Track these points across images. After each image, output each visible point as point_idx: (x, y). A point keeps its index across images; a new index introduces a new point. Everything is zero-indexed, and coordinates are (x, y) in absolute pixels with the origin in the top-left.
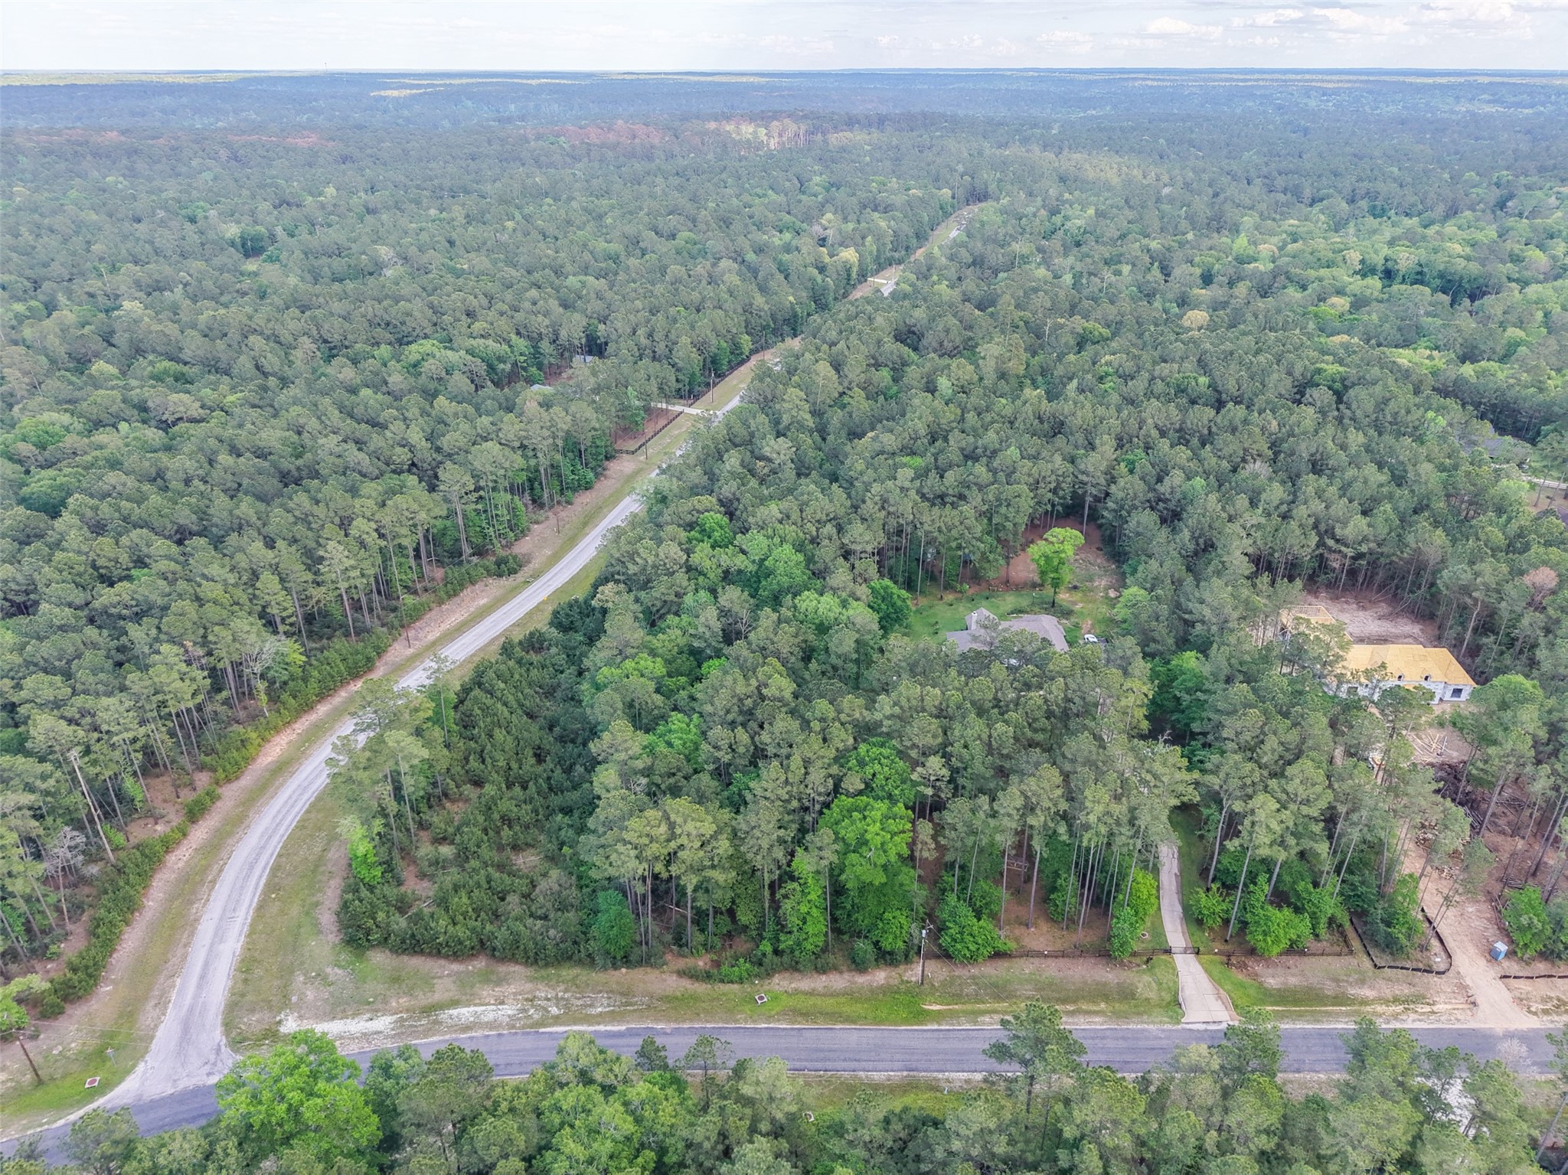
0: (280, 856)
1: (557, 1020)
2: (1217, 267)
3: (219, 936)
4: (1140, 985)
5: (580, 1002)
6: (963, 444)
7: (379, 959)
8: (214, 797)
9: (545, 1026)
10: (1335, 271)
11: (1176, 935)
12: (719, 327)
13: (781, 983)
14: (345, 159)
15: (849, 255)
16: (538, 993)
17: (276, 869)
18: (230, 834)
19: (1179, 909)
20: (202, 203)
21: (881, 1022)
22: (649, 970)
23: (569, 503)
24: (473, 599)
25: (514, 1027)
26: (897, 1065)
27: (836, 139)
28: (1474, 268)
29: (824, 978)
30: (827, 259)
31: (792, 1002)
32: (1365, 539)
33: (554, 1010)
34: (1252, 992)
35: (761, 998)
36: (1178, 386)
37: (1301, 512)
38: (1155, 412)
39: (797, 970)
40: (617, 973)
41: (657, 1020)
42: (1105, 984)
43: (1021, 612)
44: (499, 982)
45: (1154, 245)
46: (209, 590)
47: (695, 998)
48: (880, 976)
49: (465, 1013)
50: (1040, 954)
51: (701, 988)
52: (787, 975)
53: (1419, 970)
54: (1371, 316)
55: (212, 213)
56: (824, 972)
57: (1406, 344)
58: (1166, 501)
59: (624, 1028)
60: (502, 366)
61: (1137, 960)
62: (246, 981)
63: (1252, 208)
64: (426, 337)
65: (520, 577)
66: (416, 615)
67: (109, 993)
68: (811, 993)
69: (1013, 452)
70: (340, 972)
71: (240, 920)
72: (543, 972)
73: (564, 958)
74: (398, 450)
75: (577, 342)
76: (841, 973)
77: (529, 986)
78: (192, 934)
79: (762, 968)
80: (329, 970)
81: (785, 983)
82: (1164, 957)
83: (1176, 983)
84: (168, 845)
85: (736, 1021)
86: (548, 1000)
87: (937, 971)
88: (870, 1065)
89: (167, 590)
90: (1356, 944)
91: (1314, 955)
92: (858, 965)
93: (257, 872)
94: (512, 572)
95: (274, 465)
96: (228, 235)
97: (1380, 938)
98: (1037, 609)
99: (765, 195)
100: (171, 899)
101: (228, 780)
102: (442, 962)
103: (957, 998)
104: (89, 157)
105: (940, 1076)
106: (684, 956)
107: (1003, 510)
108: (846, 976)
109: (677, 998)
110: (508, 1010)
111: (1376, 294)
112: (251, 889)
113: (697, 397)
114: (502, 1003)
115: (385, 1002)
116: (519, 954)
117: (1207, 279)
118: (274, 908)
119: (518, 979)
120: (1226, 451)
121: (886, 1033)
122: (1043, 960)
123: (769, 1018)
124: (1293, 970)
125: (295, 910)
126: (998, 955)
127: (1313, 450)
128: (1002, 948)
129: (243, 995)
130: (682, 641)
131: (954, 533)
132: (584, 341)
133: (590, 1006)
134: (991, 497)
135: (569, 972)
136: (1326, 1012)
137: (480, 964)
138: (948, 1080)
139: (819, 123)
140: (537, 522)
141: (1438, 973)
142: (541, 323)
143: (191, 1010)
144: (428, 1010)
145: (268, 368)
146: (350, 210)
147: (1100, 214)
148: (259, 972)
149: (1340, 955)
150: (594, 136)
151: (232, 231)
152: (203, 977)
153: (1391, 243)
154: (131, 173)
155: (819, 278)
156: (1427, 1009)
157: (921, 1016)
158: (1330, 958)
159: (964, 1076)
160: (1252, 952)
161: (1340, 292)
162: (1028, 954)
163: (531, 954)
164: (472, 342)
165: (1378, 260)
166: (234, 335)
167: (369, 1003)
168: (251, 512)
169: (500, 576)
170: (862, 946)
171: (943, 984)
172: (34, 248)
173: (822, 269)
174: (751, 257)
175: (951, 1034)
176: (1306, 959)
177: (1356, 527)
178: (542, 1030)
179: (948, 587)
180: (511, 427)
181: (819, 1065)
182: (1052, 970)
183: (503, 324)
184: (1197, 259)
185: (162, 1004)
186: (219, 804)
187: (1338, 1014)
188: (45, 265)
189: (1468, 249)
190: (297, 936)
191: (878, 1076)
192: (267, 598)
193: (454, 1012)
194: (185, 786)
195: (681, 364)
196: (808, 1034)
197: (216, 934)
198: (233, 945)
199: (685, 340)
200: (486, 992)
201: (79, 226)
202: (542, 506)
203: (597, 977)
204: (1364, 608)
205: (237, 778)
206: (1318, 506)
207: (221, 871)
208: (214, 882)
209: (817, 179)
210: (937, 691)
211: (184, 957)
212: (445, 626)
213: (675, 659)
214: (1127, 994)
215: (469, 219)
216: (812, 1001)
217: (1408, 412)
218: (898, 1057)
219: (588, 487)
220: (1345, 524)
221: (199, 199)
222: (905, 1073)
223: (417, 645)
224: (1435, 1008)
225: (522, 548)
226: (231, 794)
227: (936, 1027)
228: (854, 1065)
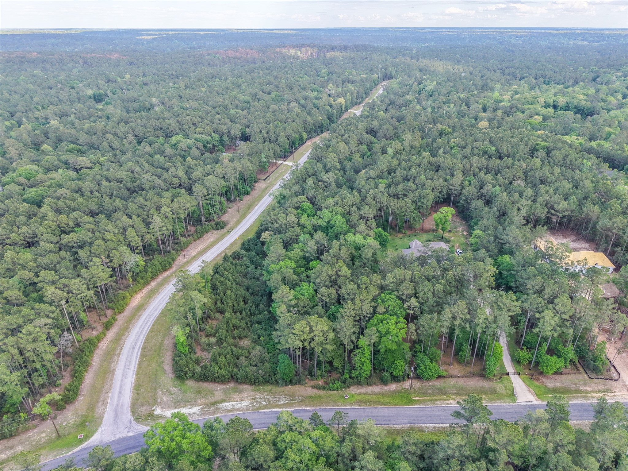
0: (145, 343)
1: (266, 407)
2: (488, 104)
3: (124, 375)
4: (498, 388)
5: (274, 400)
6: (402, 174)
7: (191, 383)
8: (115, 320)
9: (261, 409)
10: (535, 106)
11: (509, 368)
12: (295, 129)
13: (354, 390)
14: (131, 64)
15: (341, 100)
16: (256, 396)
17: (144, 348)
18: (123, 335)
19: (509, 357)
20: (76, 81)
21: (396, 405)
22: (300, 386)
23: (241, 200)
24: (208, 239)
25: (249, 410)
26: (405, 422)
27: (329, 55)
28: (589, 104)
29: (371, 388)
30: (333, 102)
31: (359, 397)
32: (566, 210)
33: (264, 403)
34: (543, 389)
35: (347, 396)
36: (483, 151)
37: (540, 199)
38: (477, 162)
39: (361, 385)
40: (287, 387)
41: (306, 406)
42: (484, 388)
43: (429, 241)
44: (241, 392)
45: (462, 96)
46: (108, 236)
47: (320, 397)
48: (393, 387)
49: (228, 405)
50: (456, 376)
51: (321, 393)
52: (356, 387)
53: (607, 379)
54: (552, 123)
55: (81, 85)
56: (371, 386)
57: (567, 134)
58: (485, 196)
59: (293, 409)
60: (209, 145)
61: (495, 378)
62: (138, 394)
63: (498, 81)
64: (177, 134)
65: (225, 230)
66: (187, 245)
67: (82, 400)
68: (367, 394)
69: (423, 177)
70: (176, 389)
71: (132, 369)
72: (257, 388)
73: (266, 382)
74: (174, 179)
75: (238, 136)
76: (377, 385)
77: (252, 393)
78: (113, 376)
79: (345, 384)
80: (171, 389)
81: (355, 390)
82: (506, 376)
83: (512, 386)
84: (99, 339)
85: (338, 406)
86: (261, 399)
87: (417, 384)
88: (394, 422)
89: (91, 236)
90: (581, 369)
91: (565, 374)
92: (384, 382)
93: (136, 350)
94: (222, 228)
95: (124, 185)
96: (88, 94)
97: (591, 367)
98: (436, 240)
99: (303, 77)
100: (102, 361)
101: (120, 313)
102: (216, 384)
103: (425, 394)
104: (26, 63)
105: (423, 425)
106: (313, 380)
107: (422, 200)
108: (380, 386)
109: (312, 397)
110: (246, 403)
111: (552, 114)
112: (135, 357)
113: (287, 158)
114: (243, 400)
115: (196, 401)
116: (248, 381)
117: (485, 110)
118: (145, 364)
119: (248, 391)
120: (507, 176)
121: (399, 409)
122: (458, 379)
123: (351, 404)
124: (558, 380)
125: (154, 365)
126: (440, 377)
127: (541, 175)
128: (442, 374)
129: (137, 400)
130: (301, 254)
131: (403, 209)
132: (240, 135)
133: (279, 401)
134: (417, 195)
135: (268, 387)
136: (573, 397)
137: (232, 385)
138: (426, 427)
139: (322, 49)
140: (229, 208)
141: (615, 380)
142: (223, 128)
143: (117, 406)
144: (214, 404)
145: (114, 147)
146: (137, 84)
147: (439, 84)
148: (143, 390)
149: (575, 374)
150: (231, 54)
151: (90, 92)
152: (120, 393)
153: (555, 95)
154: (44, 69)
155: (330, 110)
156: (612, 394)
157: (412, 402)
158: (572, 375)
159: (433, 425)
160: (541, 373)
161: (538, 114)
162: (451, 376)
163: (253, 381)
164: (196, 136)
165: (551, 101)
166: (99, 133)
167: (189, 402)
168: (120, 204)
169: (217, 229)
170: (386, 374)
171: (419, 389)
172: (9, 99)
173: (331, 106)
174: (302, 101)
175: (426, 409)
176: (562, 376)
177: (563, 205)
178: (260, 411)
179: (399, 231)
180: (219, 169)
182: (462, 382)
183: (209, 129)
184: (480, 101)
185: (105, 404)
186: (117, 322)
187: (578, 397)
188: (15, 106)
189: (585, 97)
190: (156, 375)
191: (398, 426)
192: (131, 239)
193: (224, 404)
194: (102, 315)
195: (281, 144)
196: (367, 410)
197: (123, 375)
198: (131, 380)
199: (283, 134)
200: (235, 396)
201: (27, 90)
202: (231, 202)
203: (279, 389)
204: (566, 238)
205: (123, 312)
206: (547, 197)
207: (121, 349)
208: (119, 354)
209: (323, 71)
210: (410, 272)
211: (111, 385)
212: (198, 250)
213: (298, 261)
214: (493, 392)
215: (186, 87)
216: (367, 397)
217: (576, 160)
218: (405, 418)
219: (248, 194)
220: (559, 204)
221: (75, 80)
222: (409, 425)
223: (188, 257)
224: (616, 394)
225: (225, 218)
226: (121, 318)
227: (418, 406)
228: (388, 422)
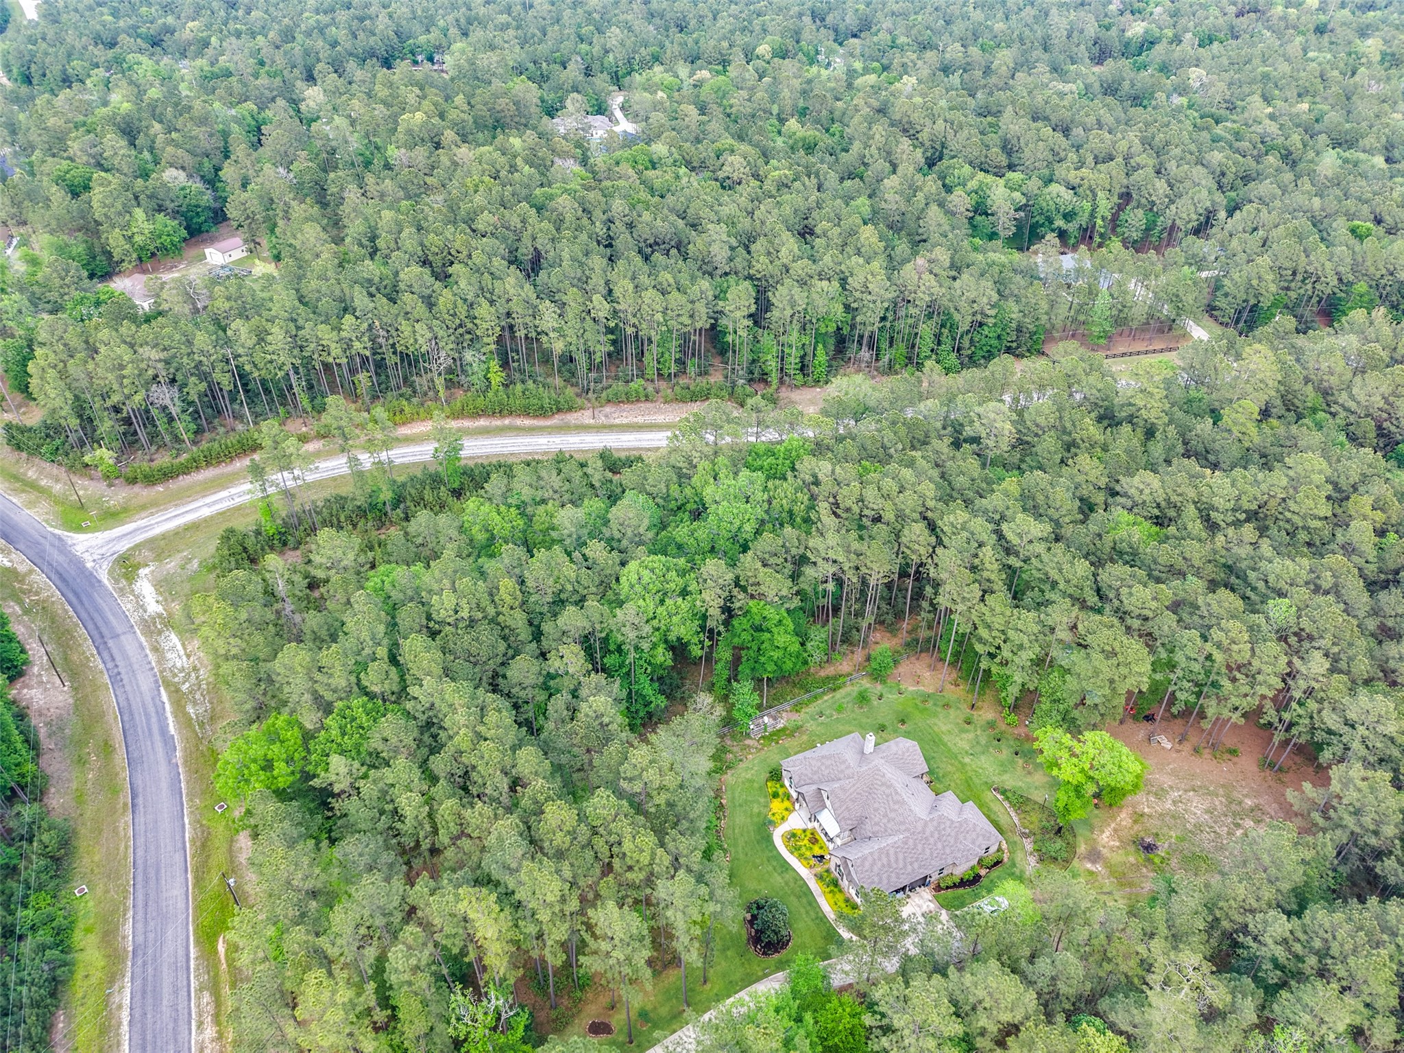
1: (175, 692)
3: (213, 503)
5: (198, 697)
9: (167, 688)
16: (203, 669)
21: (196, 908)
25: (161, 672)
26: (140, 939)
33: (186, 687)
35: (221, 807)
41: (185, 749)
47: (216, 763)
49: (173, 642)
59: (172, 732)
62: (178, 533)
67: (156, 491)
68: (232, 841)
70: (196, 566)
77: (209, 662)
78: (215, 493)
80: (196, 561)
86: (197, 678)
88: (140, 916)
109: (213, 751)
110: (181, 662)
114: (188, 656)
115: (175, 600)
118: (248, 511)
123: (196, 822)
129: (165, 539)
133: (196, 704)
138: (121, 989)
143: (148, 526)
148: (188, 534)
152: (177, 516)
159: (127, 1001)
167: (172, 593)
178: (162, 689)
181: (140, 878)
193: (173, 636)
196: (178, 857)
197: (215, 501)
198: (206, 512)
200: (197, 643)
218: (151, 936)
222: (130, 949)
223: (602, 420)
227: (192, 956)
228: (140, 903)
